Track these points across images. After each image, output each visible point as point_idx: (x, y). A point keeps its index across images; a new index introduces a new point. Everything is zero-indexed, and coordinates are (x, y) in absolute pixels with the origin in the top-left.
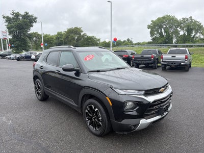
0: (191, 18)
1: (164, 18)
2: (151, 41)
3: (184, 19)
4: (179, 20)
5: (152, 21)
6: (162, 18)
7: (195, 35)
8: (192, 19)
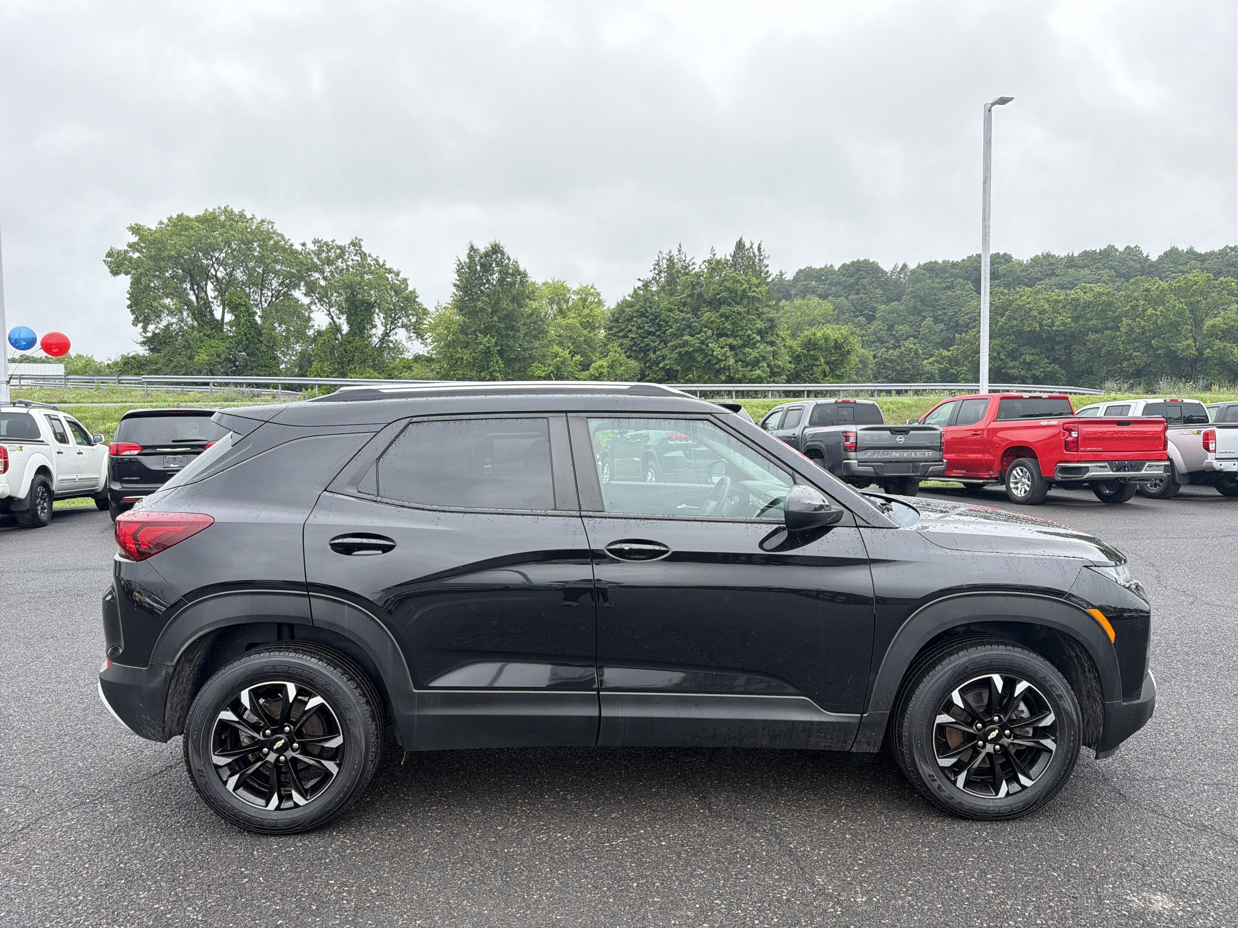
0: (356, 244)
1: (209, 220)
2: (143, 351)
3: (322, 246)
4: (298, 247)
5: (136, 230)
6: (200, 219)
7: (386, 334)
8: (364, 256)
